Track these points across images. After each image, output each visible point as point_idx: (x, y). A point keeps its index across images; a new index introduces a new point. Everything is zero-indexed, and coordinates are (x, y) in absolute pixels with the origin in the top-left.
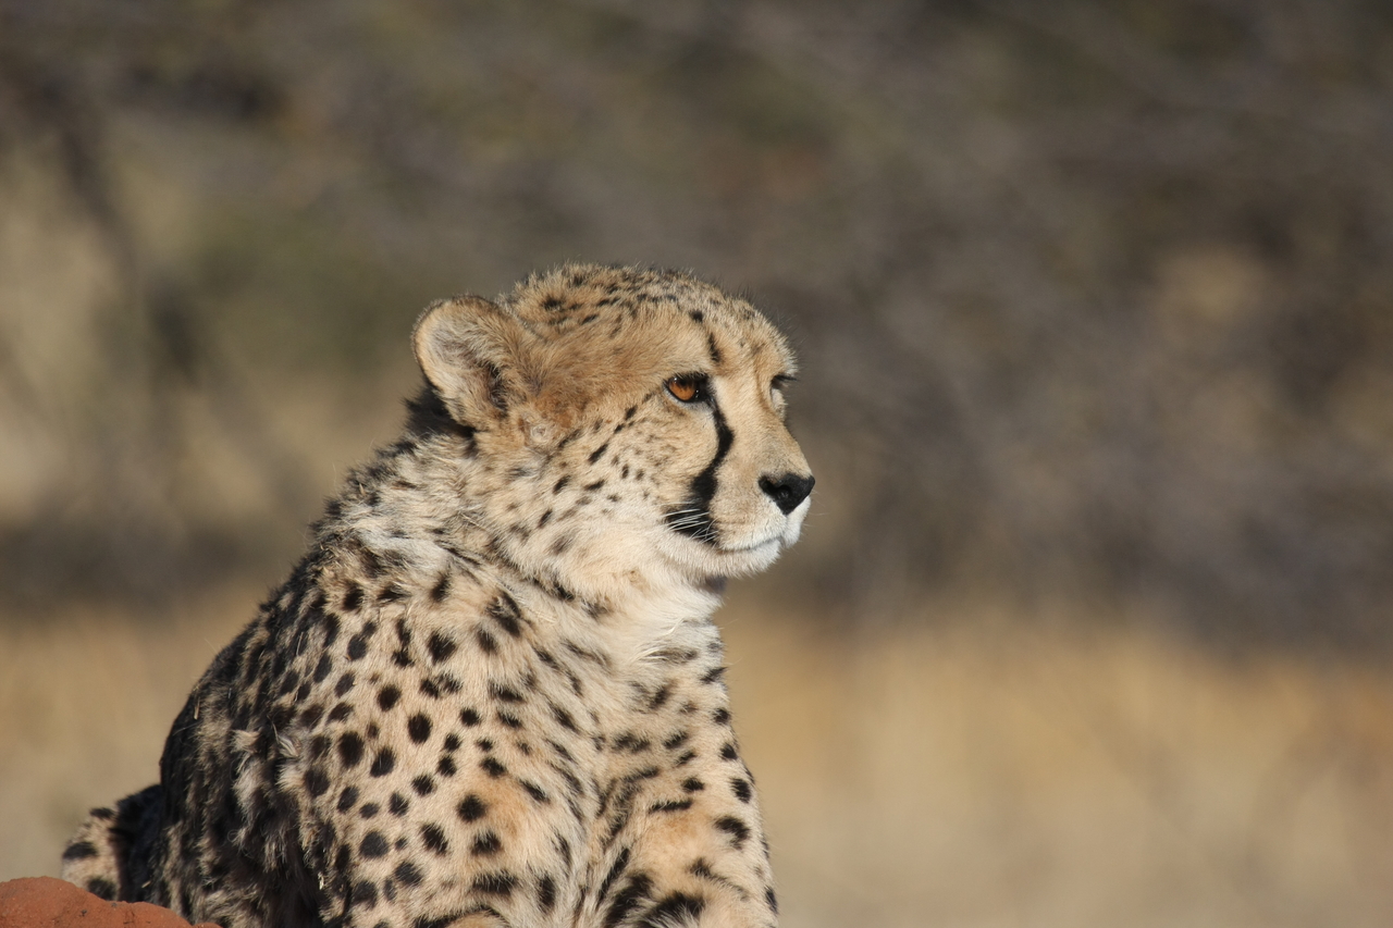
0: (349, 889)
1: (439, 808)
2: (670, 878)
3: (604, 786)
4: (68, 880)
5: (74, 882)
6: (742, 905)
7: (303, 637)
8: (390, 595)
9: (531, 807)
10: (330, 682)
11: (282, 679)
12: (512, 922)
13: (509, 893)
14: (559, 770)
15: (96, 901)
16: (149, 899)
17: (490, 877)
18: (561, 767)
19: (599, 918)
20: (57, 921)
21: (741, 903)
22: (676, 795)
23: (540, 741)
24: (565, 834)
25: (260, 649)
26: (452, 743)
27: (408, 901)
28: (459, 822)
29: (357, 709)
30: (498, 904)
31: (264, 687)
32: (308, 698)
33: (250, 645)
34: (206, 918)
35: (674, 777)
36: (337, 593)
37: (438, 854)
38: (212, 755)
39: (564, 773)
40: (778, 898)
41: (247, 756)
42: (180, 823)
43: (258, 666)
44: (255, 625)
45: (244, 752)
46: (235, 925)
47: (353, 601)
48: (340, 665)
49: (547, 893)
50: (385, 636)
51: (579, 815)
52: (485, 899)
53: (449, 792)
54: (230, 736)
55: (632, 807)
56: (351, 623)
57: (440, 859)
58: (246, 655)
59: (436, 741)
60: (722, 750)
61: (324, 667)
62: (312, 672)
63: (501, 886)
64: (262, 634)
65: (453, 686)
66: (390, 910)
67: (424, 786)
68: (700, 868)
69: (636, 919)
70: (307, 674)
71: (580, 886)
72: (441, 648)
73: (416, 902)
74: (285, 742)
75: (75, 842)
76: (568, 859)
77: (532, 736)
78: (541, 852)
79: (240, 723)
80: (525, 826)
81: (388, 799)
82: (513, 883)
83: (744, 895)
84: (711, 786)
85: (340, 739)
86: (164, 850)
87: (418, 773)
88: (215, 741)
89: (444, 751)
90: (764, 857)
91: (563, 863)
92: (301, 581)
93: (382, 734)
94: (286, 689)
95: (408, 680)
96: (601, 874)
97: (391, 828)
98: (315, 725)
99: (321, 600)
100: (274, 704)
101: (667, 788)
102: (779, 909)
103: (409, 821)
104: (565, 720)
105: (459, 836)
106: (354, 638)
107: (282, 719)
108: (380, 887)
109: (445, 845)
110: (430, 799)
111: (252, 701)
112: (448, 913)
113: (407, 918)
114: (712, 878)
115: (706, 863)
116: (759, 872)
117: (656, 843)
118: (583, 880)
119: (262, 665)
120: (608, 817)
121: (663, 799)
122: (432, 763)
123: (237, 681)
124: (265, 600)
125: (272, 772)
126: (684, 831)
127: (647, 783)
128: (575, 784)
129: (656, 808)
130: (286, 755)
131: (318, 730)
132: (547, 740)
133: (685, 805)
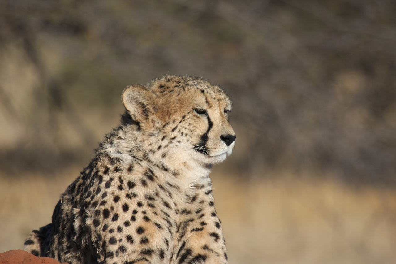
0: (105, 253)
1: (131, 230)
2: (197, 250)
3: (178, 224)
4: (26, 251)
5: (28, 251)
6: (218, 258)
7: (93, 182)
8: (117, 170)
9: (157, 230)
10: (100, 195)
11: (87, 194)
12: (152, 263)
13: (151, 255)
14: (165, 219)
15: (33, 257)
16: (49, 256)
17: (146, 250)
18: (166, 218)
19: (177, 261)
20: (23, 262)
21: (217, 257)
22: (199, 226)
23: (160, 211)
24: (167, 238)
25: (80, 185)
26: (135, 212)
27: (122, 257)
28: (137, 234)
29: (108, 202)
30: (148, 258)
31: (82, 196)
32: (94, 199)
33: (78, 184)
34: (65, 261)
35: (198, 221)
36: (102, 169)
37: (131, 243)
38: (67, 215)
39: (167, 220)
40: (228, 256)
41: (77, 216)
42: (58, 234)
43: (80, 190)
44: (79, 178)
45: (76, 214)
46: (73, 263)
47: (106, 172)
48: (103, 190)
49: (162, 254)
50: (116, 181)
51: (171, 232)
52: (144, 256)
53: (134, 226)
54: (72, 210)
55: (186, 230)
56: (106, 178)
57: (131, 245)
58: (77, 187)
59: (130, 211)
60: (212, 214)
61: (99, 190)
62: (95, 192)
63: (149, 252)
64: (81, 181)
65: (135, 196)
66: (117, 259)
67: (127, 224)
68: (206, 247)
69: (187, 262)
70: (94, 192)
71: (171, 253)
72: (131, 185)
73: (124, 257)
74: (88, 211)
75: (28, 240)
76: (168, 245)
77: (158, 210)
78: (160, 243)
79: (75, 206)
80: (156, 235)
81: (117, 228)
82: (152, 251)
83: (218, 255)
84: (209, 224)
85: (103, 211)
86: (53, 242)
87: (125, 220)
88: (68, 211)
89: (133, 214)
90: (224, 244)
91: (166, 246)
92: (92, 166)
93: (115, 209)
94: (88, 196)
95: (122, 194)
96: (178, 249)
97: (117, 236)
98: (96, 207)
99: (98, 171)
100: (84, 201)
101: (196, 224)
102: (228, 259)
103: (123, 234)
104: (167, 205)
105: (137, 238)
106: (107, 182)
107: (87, 205)
108: (114, 252)
109: (133, 241)
110: (129, 228)
111: (78, 200)
112: (134, 260)
113: (122, 262)
114: (209, 250)
115: (207, 246)
116: (222, 248)
117: (193, 240)
118: (172, 250)
119: (81, 190)
120: (179, 233)
121: (195, 227)
122: (129, 217)
123: (74, 194)
124: (82, 171)
125: (84, 220)
126: (201, 237)
127: (190, 223)
128: (170, 223)
129: (193, 230)
130: (88, 215)
131: (97, 208)
132: (162, 211)
133: (201, 229)
